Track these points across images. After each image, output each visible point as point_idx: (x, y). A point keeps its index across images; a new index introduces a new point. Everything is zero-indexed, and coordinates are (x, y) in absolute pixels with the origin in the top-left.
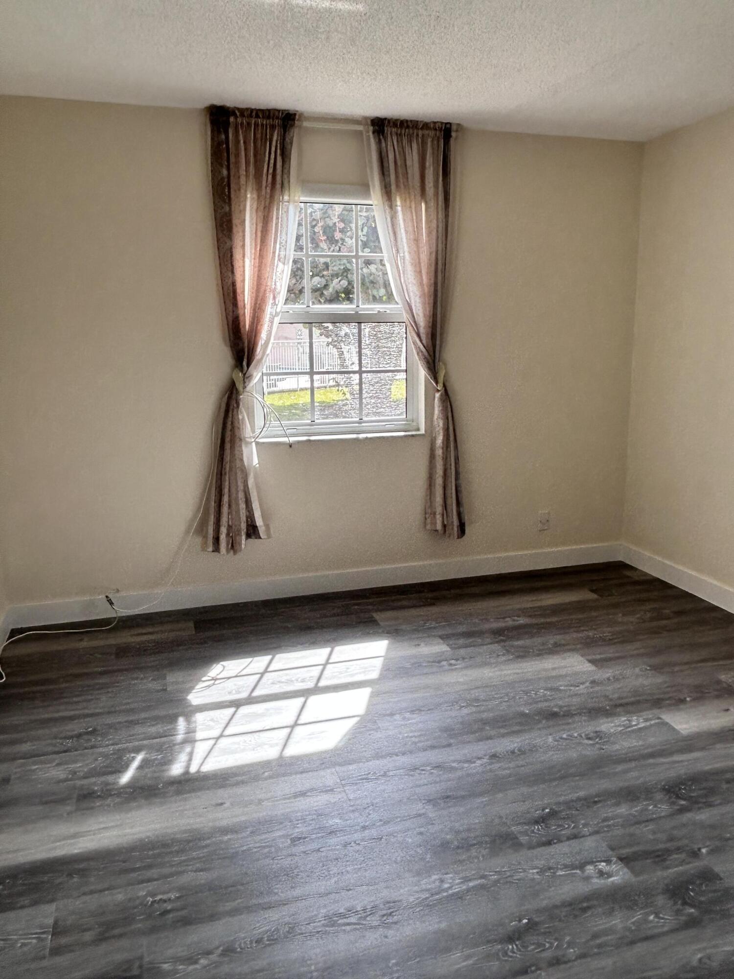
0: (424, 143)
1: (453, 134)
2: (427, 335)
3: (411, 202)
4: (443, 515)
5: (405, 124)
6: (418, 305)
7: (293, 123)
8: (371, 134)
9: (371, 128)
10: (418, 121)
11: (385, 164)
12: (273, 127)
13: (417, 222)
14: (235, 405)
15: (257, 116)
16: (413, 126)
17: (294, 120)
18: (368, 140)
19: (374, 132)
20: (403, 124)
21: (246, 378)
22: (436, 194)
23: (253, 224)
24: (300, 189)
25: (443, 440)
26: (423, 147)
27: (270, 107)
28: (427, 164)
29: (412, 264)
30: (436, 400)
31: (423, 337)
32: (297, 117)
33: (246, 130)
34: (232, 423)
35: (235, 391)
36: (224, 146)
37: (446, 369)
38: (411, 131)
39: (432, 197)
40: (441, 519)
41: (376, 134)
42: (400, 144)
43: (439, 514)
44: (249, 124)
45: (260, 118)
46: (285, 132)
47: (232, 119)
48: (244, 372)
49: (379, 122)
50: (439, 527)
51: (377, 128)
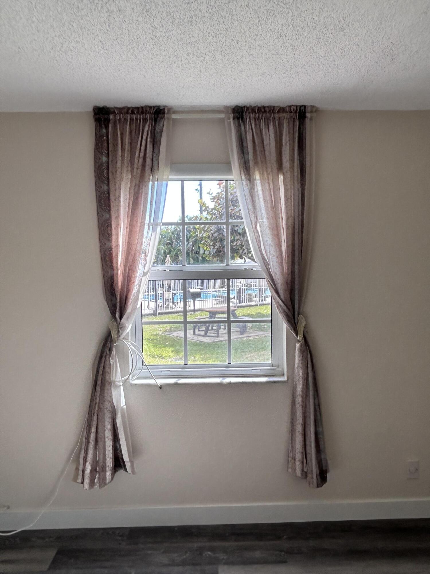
0: (280, 125)
1: (308, 115)
2: (285, 290)
3: (268, 175)
4: (303, 462)
5: (263, 110)
6: (275, 264)
7: (162, 116)
8: (231, 119)
9: (231, 116)
10: (274, 107)
11: (245, 144)
12: (145, 120)
13: (274, 192)
14: (108, 353)
15: (133, 113)
16: (270, 111)
17: (164, 113)
18: (229, 124)
19: (234, 119)
20: (261, 110)
21: (119, 328)
22: (292, 167)
23: (126, 199)
24: (169, 170)
25: (303, 388)
26: (279, 128)
27: (143, 105)
28: (284, 141)
29: (270, 228)
30: (297, 349)
31: (281, 292)
32: (166, 111)
33: (123, 125)
34: (104, 367)
35: (109, 340)
36: (105, 138)
37: (306, 321)
38: (268, 115)
39: (289, 169)
40: (300, 465)
41: (236, 120)
42: (258, 126)
43: (299, 461)
44: (126, 120)
45: (135, 114)
46: (155, 123)
47: (111, 117)
48: (118, 323)
49: (238, 109)
50: (298, 472)
51: (237, 115)
